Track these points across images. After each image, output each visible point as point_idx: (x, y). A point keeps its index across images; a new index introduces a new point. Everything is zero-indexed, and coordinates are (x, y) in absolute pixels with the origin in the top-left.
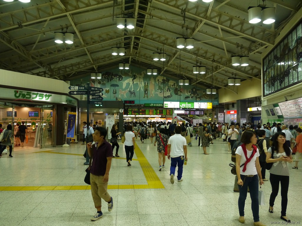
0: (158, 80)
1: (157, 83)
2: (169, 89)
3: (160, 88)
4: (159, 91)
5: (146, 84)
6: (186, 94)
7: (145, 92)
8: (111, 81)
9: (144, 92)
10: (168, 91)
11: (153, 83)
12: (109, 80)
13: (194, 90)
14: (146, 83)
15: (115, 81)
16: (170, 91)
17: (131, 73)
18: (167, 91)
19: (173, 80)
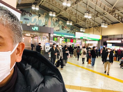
0: (53, 20)
3: (54, 25)
6: (68, 30)
11: (51, 21)
12: (23, 15)
13: (72, 28)
14: (46, 21)
18: (58, 27)
19: (62, 21)
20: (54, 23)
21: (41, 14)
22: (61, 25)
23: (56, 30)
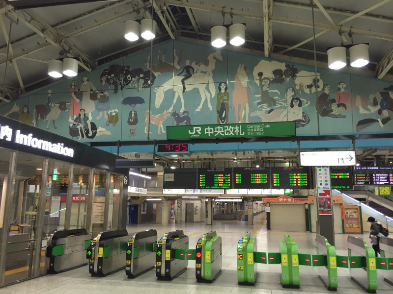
0: (260, 74)
1: (258, 82)
2: (297, 100)
4: (265, 107)
5: (223, 91)
7: (220, 113)
8: (122, 88)
9: (216, 115)
10: (296, 106)
12: (119, 87)
14: (223, 87)
15: (136, 88)
16: (300, 105)
17: (179, 63)
18: (292, 106)
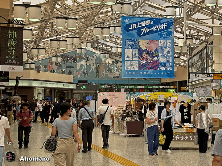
0: (108, 62)
2: (117, 70)
5: (98, 66)
8: (66, 63)
9: (96, 73)
15: (71, 63)
20: (109, 66)
21: (89, 57)
22: (120, 68)
23: (114, 77)
